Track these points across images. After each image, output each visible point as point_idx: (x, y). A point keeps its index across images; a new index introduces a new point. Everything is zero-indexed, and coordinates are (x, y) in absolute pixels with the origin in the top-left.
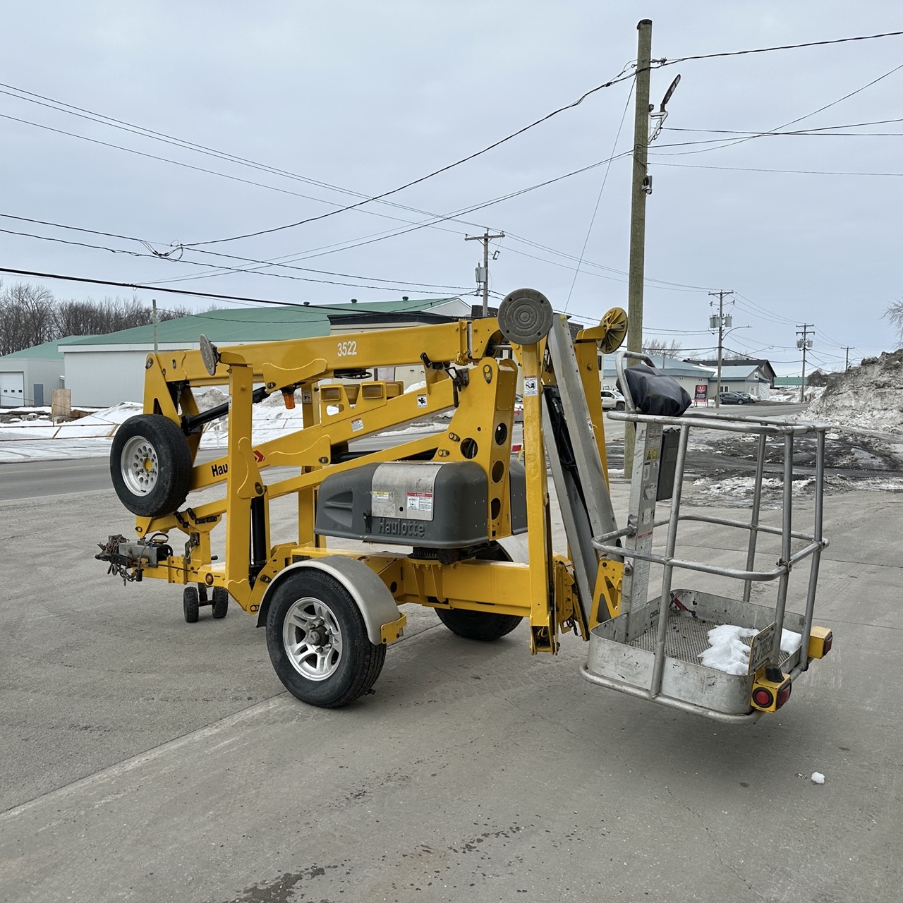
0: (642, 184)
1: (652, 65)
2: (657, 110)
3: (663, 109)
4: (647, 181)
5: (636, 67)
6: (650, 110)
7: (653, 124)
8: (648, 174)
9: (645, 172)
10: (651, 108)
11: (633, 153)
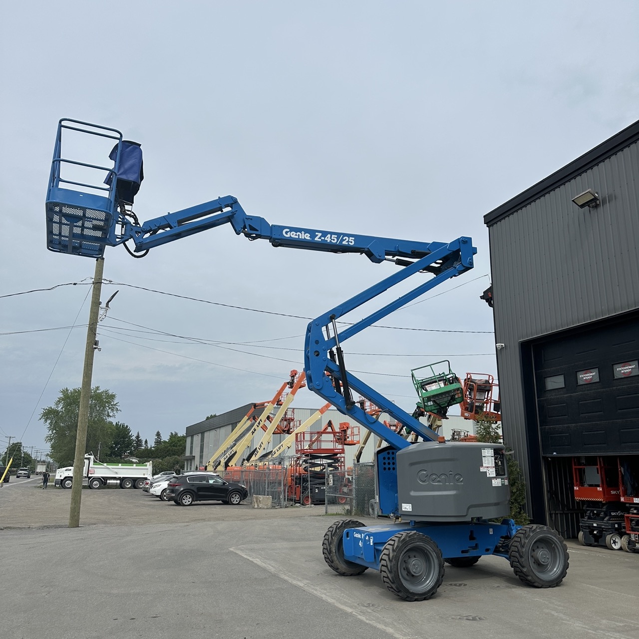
0: (93, 344)
1: (103, 281)
2: (103, 305)
3: (107, 305)
4: (96, 343)
5: (93, 280)
6: (100, 305)
7: (101, 312)
8: (96, 339)
9: (95, 338)
10: (100, 303)
11: (88, 326)
